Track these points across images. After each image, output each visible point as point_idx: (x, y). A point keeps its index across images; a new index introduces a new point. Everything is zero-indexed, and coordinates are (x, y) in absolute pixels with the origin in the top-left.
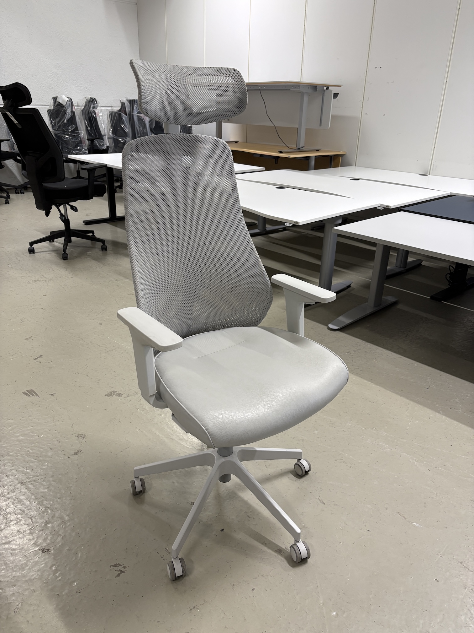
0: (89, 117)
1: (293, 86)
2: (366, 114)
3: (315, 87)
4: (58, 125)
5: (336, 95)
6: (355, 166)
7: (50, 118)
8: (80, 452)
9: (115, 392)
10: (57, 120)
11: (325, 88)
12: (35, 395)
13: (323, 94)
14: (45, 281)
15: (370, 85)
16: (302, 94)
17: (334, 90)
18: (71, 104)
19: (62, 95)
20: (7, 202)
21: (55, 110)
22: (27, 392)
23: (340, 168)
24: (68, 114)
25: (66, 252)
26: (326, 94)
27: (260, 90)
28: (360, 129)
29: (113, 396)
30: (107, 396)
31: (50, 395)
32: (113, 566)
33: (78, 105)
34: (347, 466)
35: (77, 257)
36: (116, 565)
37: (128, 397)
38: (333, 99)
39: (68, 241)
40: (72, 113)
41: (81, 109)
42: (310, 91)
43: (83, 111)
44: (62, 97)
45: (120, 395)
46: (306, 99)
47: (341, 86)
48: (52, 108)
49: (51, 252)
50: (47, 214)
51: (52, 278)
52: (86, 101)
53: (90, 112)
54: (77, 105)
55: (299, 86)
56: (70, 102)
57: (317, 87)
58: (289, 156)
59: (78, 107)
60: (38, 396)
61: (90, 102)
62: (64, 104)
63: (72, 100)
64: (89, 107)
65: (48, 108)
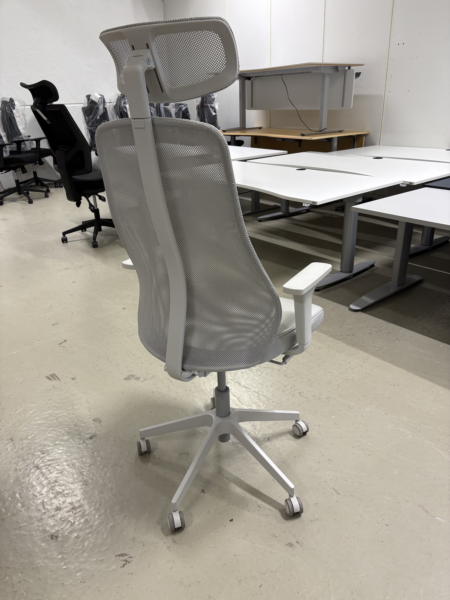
0: (120, 113)
1: (314, 68)
2: (390, 91)
3: (336, 68)
4: (92, 121)
5: (358, 75)
6: (379, 145)
7: (84, 115)
8: (95, 436)
9: (133, 376)
10: (91, 117)
11: (347, 68)
12: (57, 379)
13: (345, 74)
14: (75, 268)
15: (393, 62)
16: (324, 75)
17: (356, 69)
18: (103, 101)
19: (95, 93)
20: (47, 196)
21: (89, 107)
22: (50, 376)
23: (363, 148)
24: (100, 110)
25: (96, 241)
26: (347, 73)
27: (281, 74)
28: (383, 107)
29: (131, 380)
30: (126, 380)
31: (71, 379)
32: (119, 555)
33: (111, 102)
34: (365, 453)
35: (106, 245)
36: (122, 555)
37: (145, 381)
38: (355, 78)
39: (98, 230)
40: (104, 110)
41: (113, 105)
42: (331, 71)
43: (115, 107)
44: (94, 94)
45: (138, 379)
46: (327, 80)
47: (363, 65)
48: (86, 105)
49: (82, 241)
50: (78, 205)
51: (81, 266)
52: (117, 97)
53: (121, 107)
54: (109, 102)
55: (320, 67)
56: (102, 99)
57: (338, 67)
58: (310, 139)
59: (111, 104)
60: (60, 380)
61: (121, 98)
62: (97, 101)
63: (104, 97)
64: (120, 102)
65: (82, 106)
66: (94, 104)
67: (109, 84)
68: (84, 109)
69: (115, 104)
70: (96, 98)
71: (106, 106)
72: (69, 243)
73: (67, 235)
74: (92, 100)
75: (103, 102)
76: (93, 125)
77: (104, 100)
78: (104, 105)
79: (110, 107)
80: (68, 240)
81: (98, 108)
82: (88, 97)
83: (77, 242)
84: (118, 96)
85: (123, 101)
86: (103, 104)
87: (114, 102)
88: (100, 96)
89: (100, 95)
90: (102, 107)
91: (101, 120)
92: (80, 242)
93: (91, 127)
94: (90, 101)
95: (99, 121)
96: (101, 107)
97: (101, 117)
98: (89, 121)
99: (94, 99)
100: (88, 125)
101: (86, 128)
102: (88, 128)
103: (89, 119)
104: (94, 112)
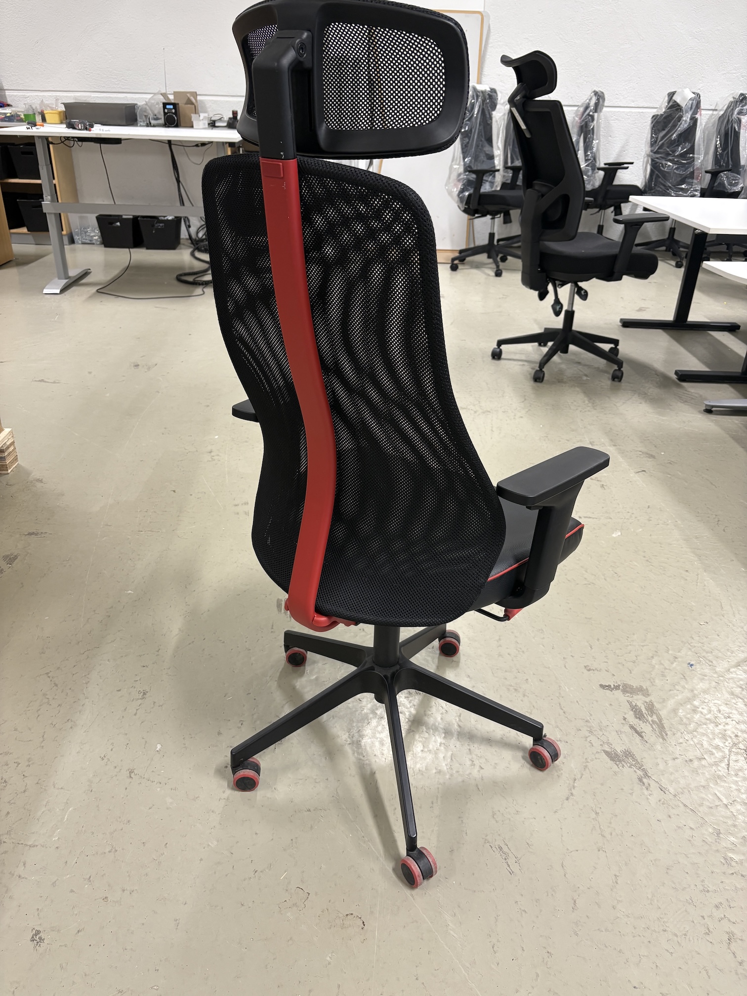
0: (726, 130)
4: (661, 143)
7: (652, 129)
10: (662, 133)
18: (695, 105)
21: (665, 116)
24: (683, 122)
40: (692, 123)
44: (683, 91)
48: (662, 111)
50: (542, 296)
52: (732, 100)
53: (731, 121)
54: (713, 108)
59: (715, 113)
61: (737, 102)
62: (683, 104)
63: (701, 98)
64: (733, 110)
65: (654, 112)
66: (678, 109)
67: (723, 74)
68: (655, 119)
69: (722, 113)
70: (684, 99)
71: (697, 116)
72: (502, 362)
73: (503, 347)
74: (675, 102)
75: (694, 107)
76: (660, 150)
77: (699, 103)
78: (695, 113)
79: (706, 119)
80: (503, 356)
81: (680, 118)
82: (671, 95)
83: (515, 363)
84: (734, 98)
85: (740, 108)
86: (692, 110)
87: (721, 110)
88: (693, 96)
89: (694, 93)
90: (689, 116)
91: (678, 141)
92: (520, 365)
93: (655, 153)
94: (671, 104)
95: (675, 143)
96: (687, 118)
97: (680, 135)
98: (656, 142)
99: (678, 101)
100: (653, 148)
101: (648, 156)
102: (652, 156)
103: (657, 138)
104: (670, 125)
